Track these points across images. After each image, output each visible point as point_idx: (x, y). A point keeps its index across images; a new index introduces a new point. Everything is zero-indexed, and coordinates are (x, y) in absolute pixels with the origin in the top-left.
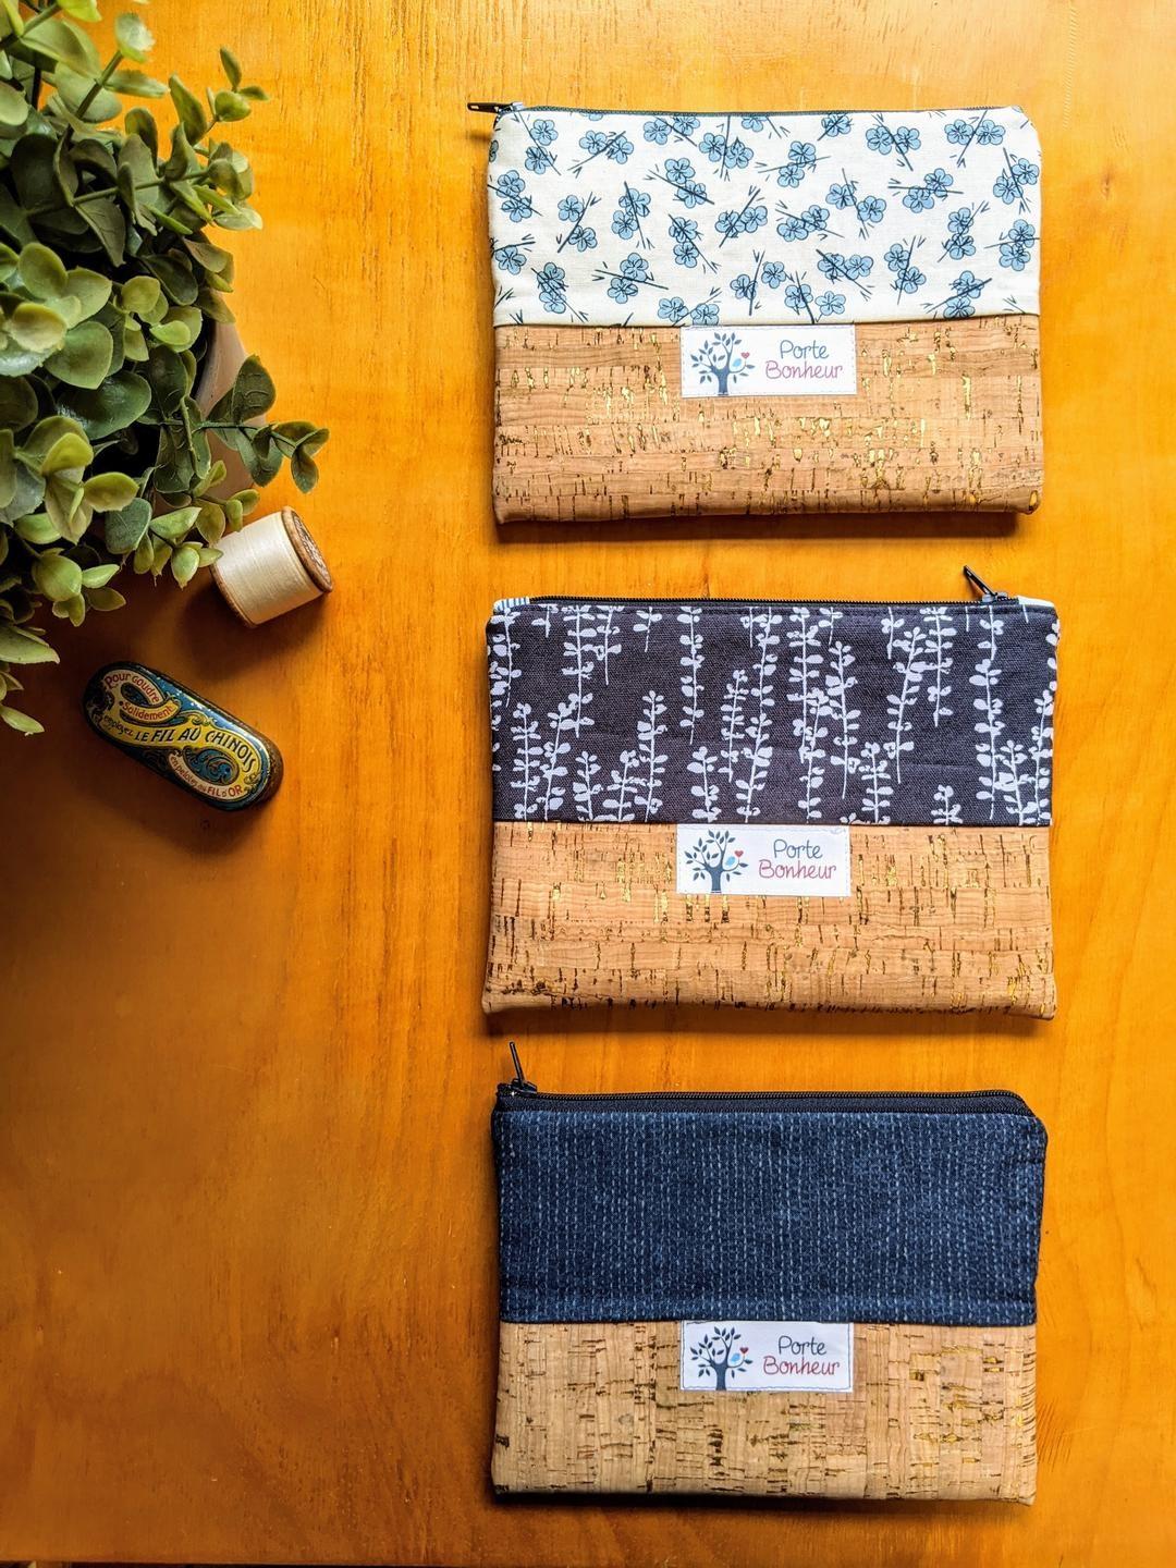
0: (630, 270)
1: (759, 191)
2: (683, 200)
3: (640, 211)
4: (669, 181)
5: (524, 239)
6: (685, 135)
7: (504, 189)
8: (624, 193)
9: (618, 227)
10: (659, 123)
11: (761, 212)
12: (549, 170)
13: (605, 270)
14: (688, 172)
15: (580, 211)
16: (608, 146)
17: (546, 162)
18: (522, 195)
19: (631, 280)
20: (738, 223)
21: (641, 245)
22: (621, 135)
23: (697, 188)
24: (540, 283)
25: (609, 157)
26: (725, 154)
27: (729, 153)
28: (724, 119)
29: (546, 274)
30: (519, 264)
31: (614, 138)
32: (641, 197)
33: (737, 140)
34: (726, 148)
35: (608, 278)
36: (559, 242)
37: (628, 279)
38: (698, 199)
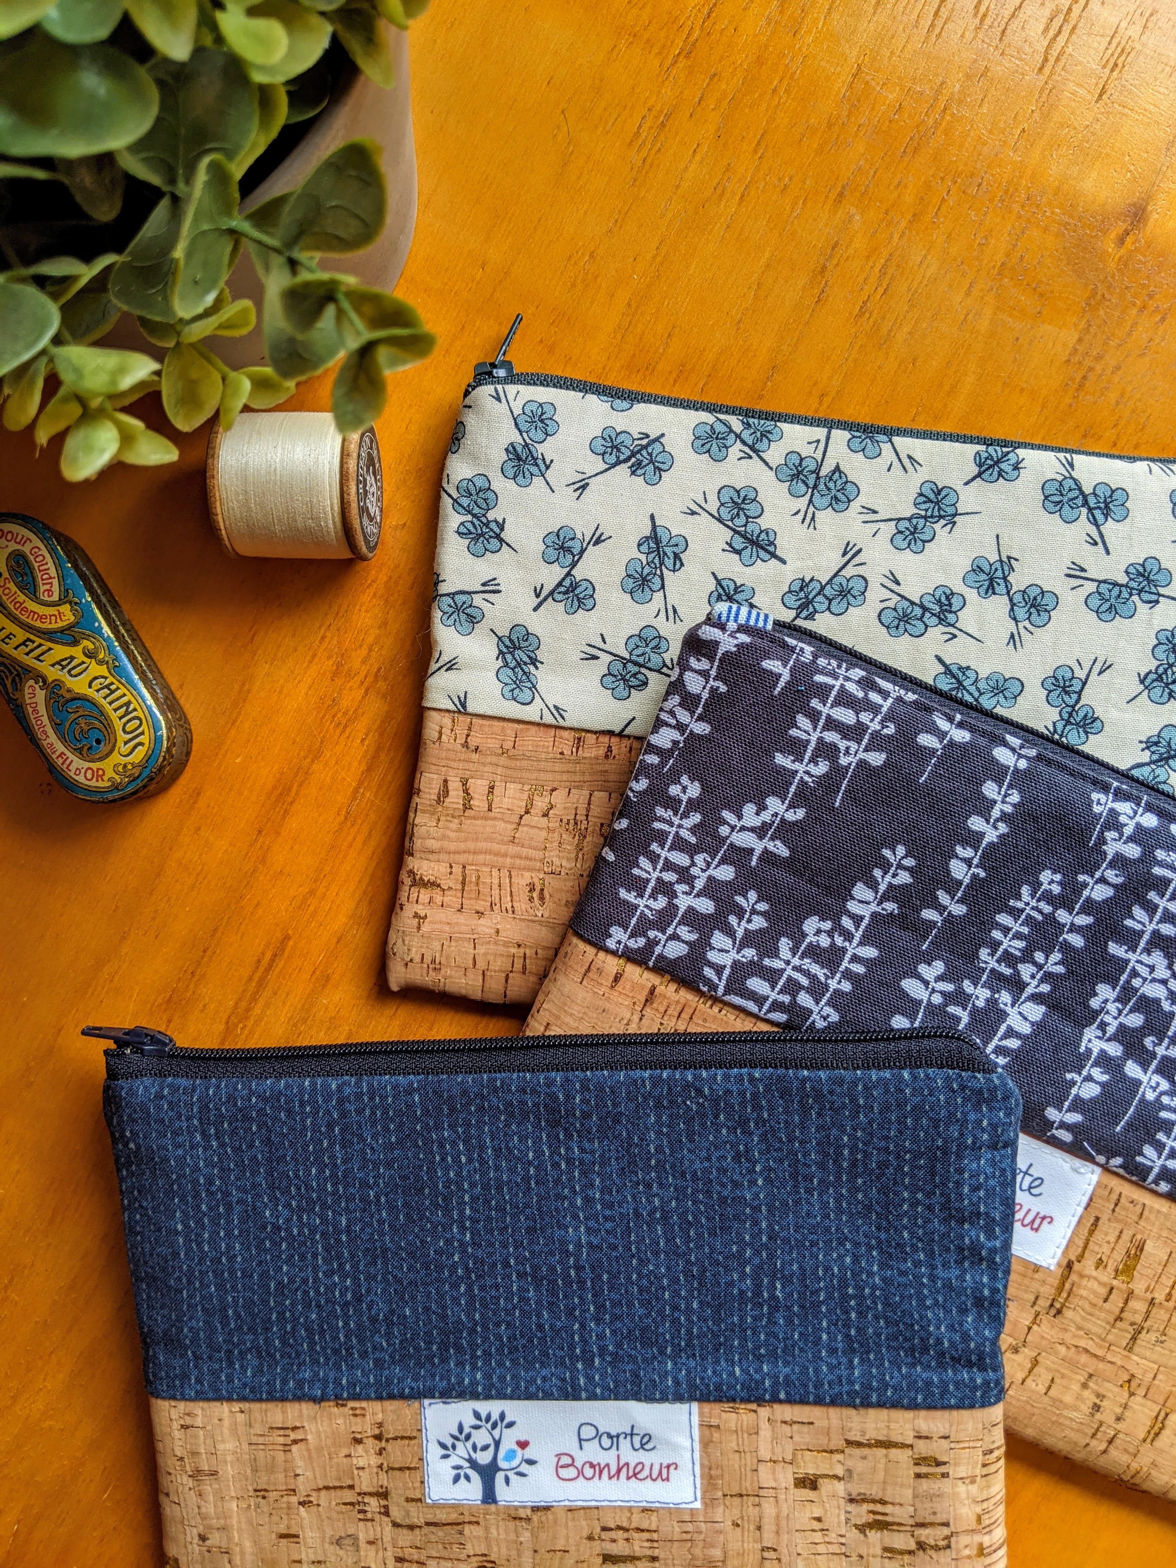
0: (639, 651)
1: (860, 551)
2: (738, 552)
3: (669, 562)
4: (720, 520)
5: (484, 585)
6: (756, 451)
7: (465, 502)
8: (647, 531)
9: (630, 583)
10: (719, 428)
11: (858, 585)
12: (538, 481)
13: (602, 646)
14: (752, 508)
15: (575, 552)
16: (633, 454)
17: (534, 469)
18: (491, 515)
19: (640, 666)
20: (820, 598)
21: (663, 614)
22: (657, 440)
23: (763, 536)
24: (501, 652)
25: (633, 473)
26: (815, 487)
27: (822, 487)
28: (820, 433)
29: (511, 640)
30: (473, 620)
31: (644, 442)
32: (673, 542)
33: (837, 469)
34: (818, 478)
35: (606, 658)
36: (538, 596)
37: (636, 664)
38: (762, 554)
